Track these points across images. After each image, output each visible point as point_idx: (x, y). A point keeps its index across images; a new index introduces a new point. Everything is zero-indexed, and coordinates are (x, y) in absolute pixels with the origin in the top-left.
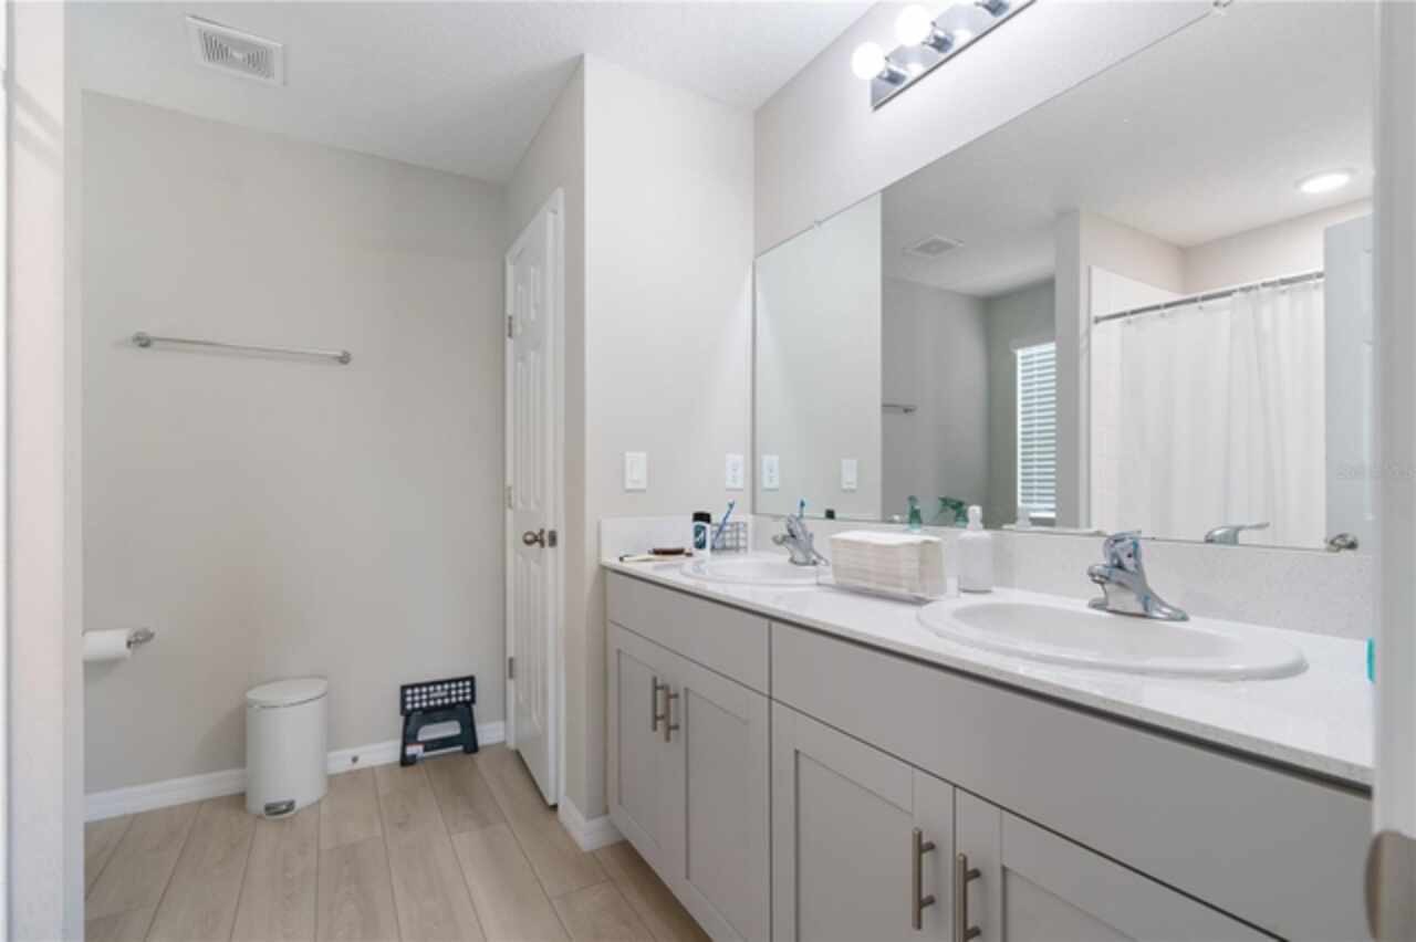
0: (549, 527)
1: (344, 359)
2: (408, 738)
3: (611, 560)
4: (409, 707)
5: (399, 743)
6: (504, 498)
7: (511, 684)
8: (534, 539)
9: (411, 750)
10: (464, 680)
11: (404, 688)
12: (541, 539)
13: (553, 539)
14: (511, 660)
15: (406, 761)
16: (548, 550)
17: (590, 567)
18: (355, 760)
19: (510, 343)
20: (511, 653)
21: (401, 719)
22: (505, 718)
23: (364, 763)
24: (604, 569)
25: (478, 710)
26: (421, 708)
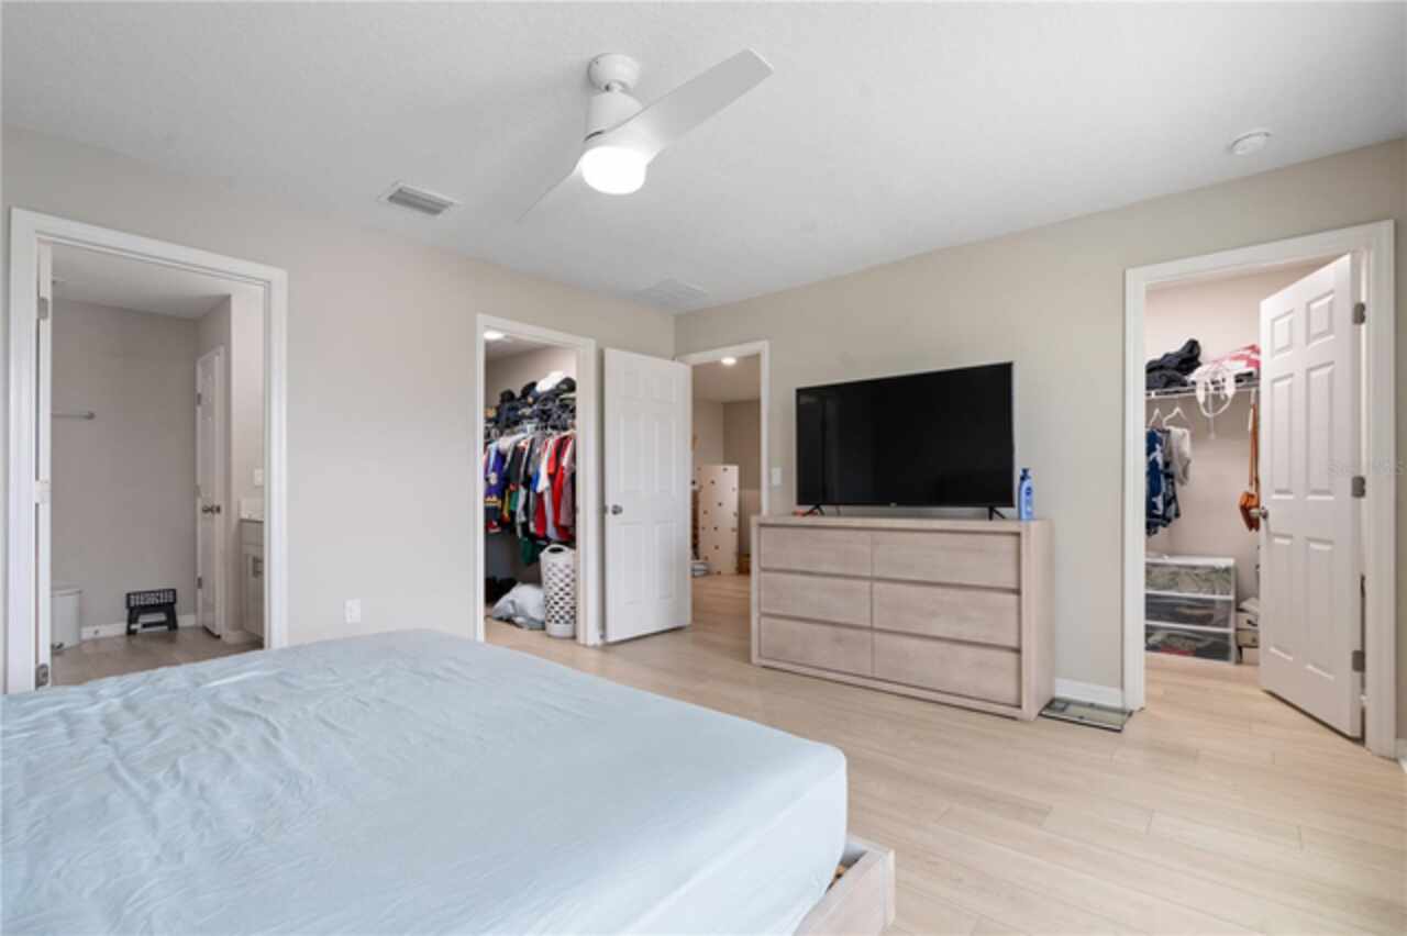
0: (216, 503)
1: (91, 416)
2: (132, 620)
3: (245, 516)
4: (132, 604)
5: (125, 624)
6: (196, 491)
7: (200, 593)
8: (207, 510)
9: (133, 627)
10: (169, 590)
11: (128, 595)
12: (212, 510)
13: (218, 509)
14: (200, 580)
15: (130, 633)
16: (217, 516)
17: (234, 521)
18: (96, 632)
19: (199, 409)
20: (199, 575)
21: (126, 612)
22: (195, 611)
23: (102, 634)
24: (242, 521)
25: (177, 607)
26: (140, 606)
